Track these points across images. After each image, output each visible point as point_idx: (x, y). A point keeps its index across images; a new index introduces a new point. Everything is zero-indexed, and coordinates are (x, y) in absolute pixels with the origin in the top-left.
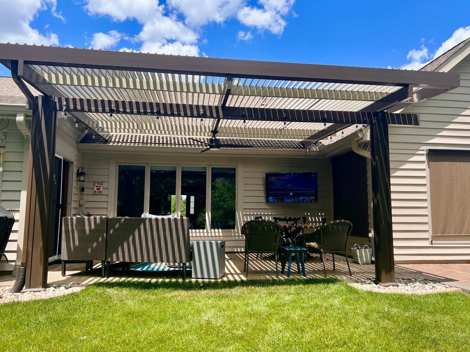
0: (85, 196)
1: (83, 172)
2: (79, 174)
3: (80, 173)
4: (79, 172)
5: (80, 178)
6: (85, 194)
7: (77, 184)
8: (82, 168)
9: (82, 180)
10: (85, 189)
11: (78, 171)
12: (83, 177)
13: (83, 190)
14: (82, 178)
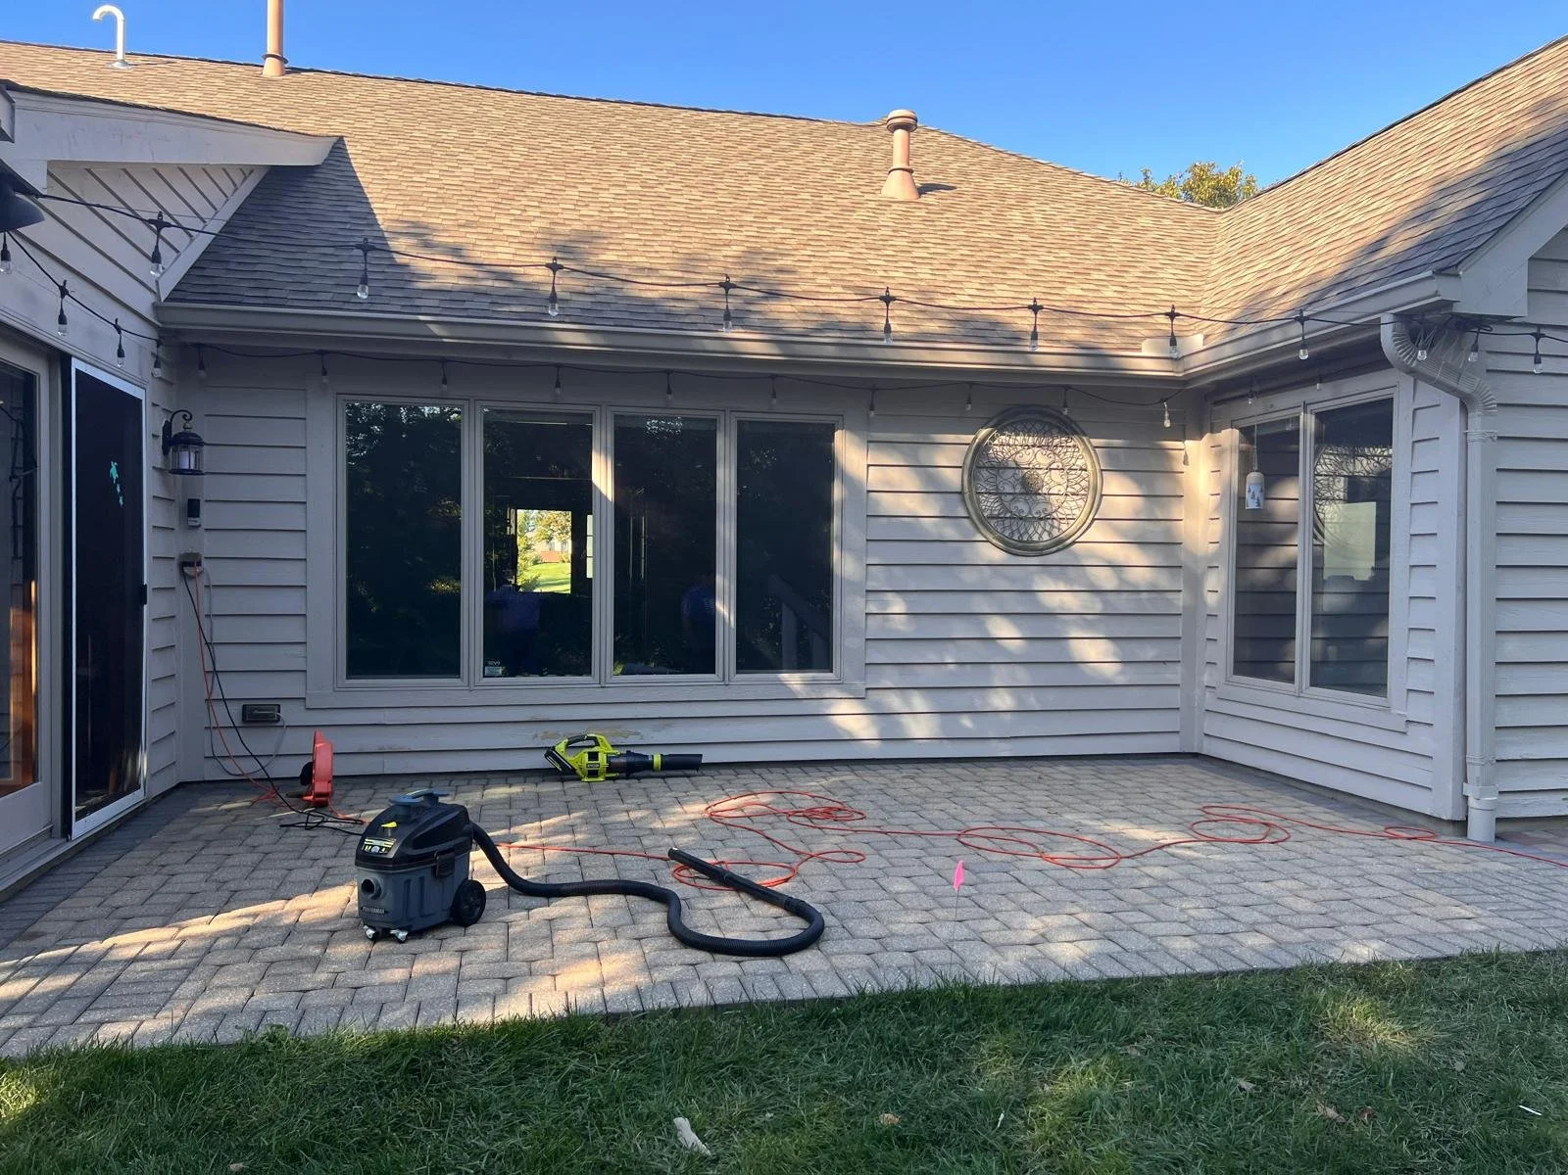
0: (206, 534)
1: (192, 431)
2: (173, 442)
3: (176, 435)
4: (173, 433)
5: (178, 460)
6: (204, 526)
7: (166, 484)
8: (184, 416)
9: (187, 467)
10: (204, 508)
11: (167, 428)
12: (192, 455)
13: (193, 508)
14: (187, 460)
